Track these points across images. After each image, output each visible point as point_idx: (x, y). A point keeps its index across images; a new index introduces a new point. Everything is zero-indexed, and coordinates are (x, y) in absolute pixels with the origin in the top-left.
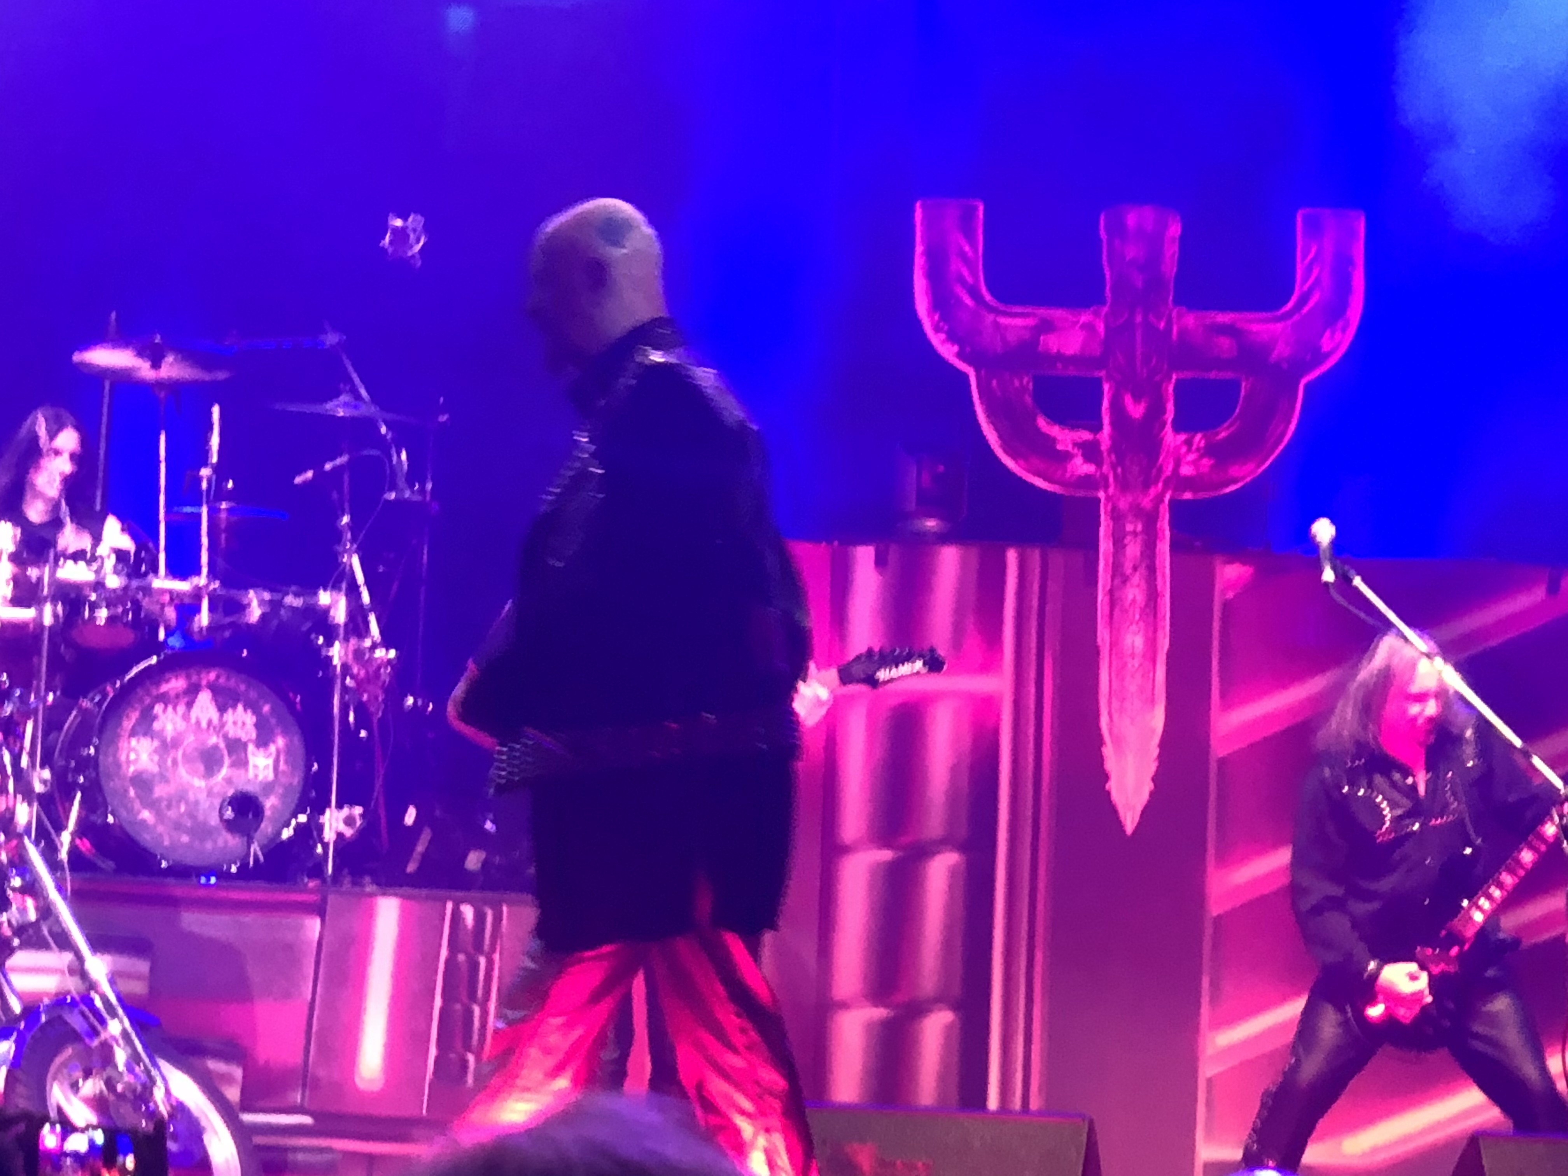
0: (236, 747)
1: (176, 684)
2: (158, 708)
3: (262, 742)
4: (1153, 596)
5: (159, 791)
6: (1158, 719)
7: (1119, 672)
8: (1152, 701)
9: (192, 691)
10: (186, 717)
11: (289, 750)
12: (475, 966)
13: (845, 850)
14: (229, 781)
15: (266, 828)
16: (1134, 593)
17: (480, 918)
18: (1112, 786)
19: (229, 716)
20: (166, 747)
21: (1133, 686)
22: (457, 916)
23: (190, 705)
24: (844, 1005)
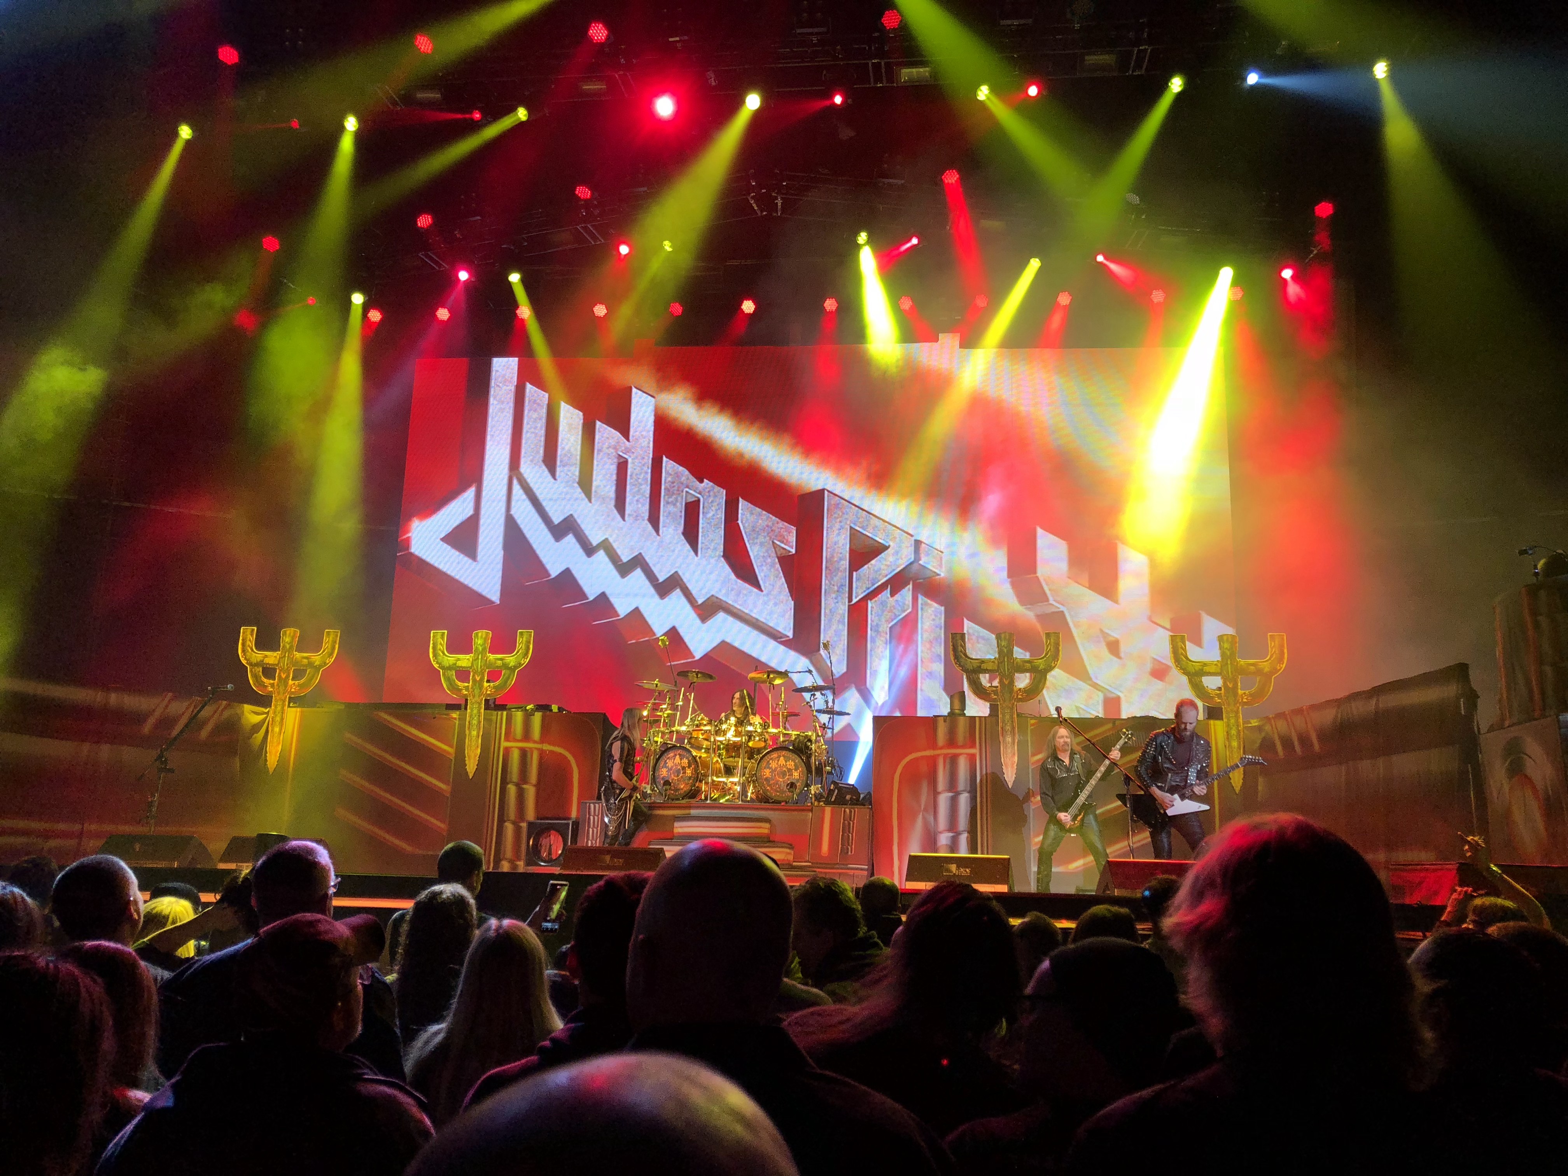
0: (790, 770)
1: (774, 755)
2: (771, 762)
3: (796, 770)
4: (1013, 728)
5: (771, 782)
6: (1016, 759)
7: (1006, 747)
8: (1014, 754)
9: (779, 757)
10: (777, 764)
11: (802, 771)
12: (849, 824)
13: (939, 793)
14: (788, 779)
15: (798, 791)
16: (1008, 728)
17: (851, 812)
18: (1005, 776)
19: (788, 763)
20: (773, 771)
21: (1009, 751)
22: (845, 811)
23: (778, 761)
24: (940, 833)
